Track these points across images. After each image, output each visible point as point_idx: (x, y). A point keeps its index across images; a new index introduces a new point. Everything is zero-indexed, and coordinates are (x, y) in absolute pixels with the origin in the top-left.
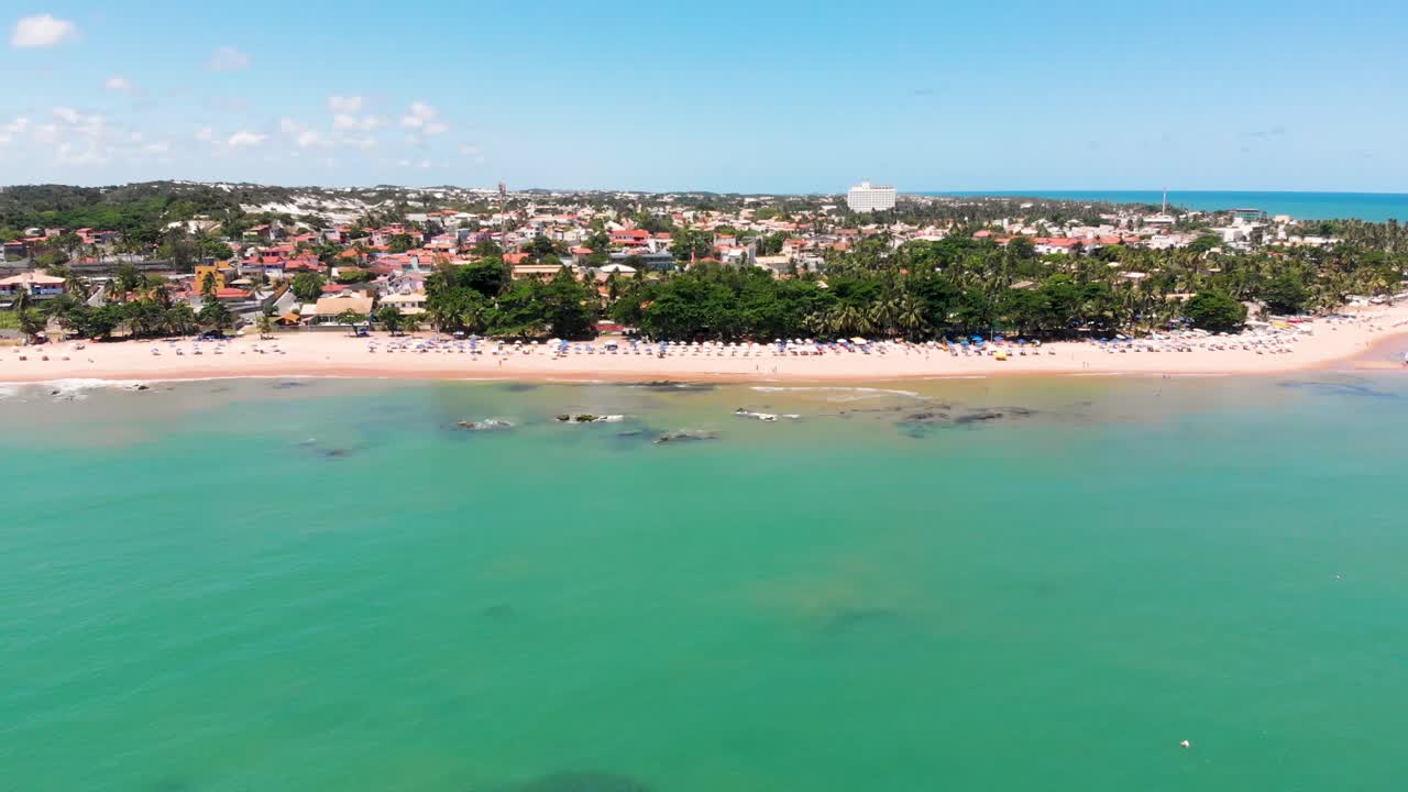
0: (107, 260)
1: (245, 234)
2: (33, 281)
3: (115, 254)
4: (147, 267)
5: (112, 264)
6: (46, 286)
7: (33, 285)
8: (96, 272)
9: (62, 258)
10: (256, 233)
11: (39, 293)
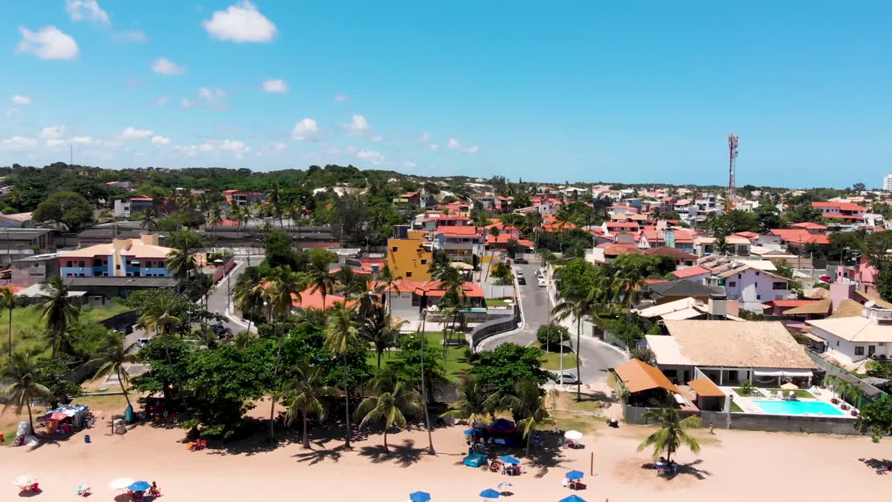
0: (251, 224)
1: (395, 200)
2: (130, 253)
3: (261, 216)
4: (303, 236)
5: (257, 229)
6: (149, 262)
7: (128, 260)
8: (232, 240)
9: (196, 219)
10: (406, 200)
11: (137, 274)
